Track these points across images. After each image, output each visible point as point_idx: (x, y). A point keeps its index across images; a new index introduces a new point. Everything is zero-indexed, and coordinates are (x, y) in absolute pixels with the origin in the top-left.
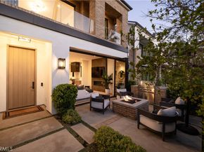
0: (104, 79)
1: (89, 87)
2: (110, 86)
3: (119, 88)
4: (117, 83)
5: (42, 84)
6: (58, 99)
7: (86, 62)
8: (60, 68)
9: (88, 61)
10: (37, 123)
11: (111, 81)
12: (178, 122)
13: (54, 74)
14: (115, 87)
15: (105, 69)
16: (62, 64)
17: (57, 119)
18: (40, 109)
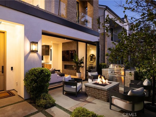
0: (76, 62)
1: (59, 71)
2: (81, 70)
3: (90, 71)
4: (88, 66)
5: (12, 68)
6: (31, 83)
7: (56, 45)
8: (32, 51)
9: (58, 44)
10: (9, 108)
11: (82, 65)
12: (145, 102)
13: (26, 57)
14: (86, 70)
15: (76, 52)
16: (34, 47)
17: (30, 103)
18: (11, 94)
